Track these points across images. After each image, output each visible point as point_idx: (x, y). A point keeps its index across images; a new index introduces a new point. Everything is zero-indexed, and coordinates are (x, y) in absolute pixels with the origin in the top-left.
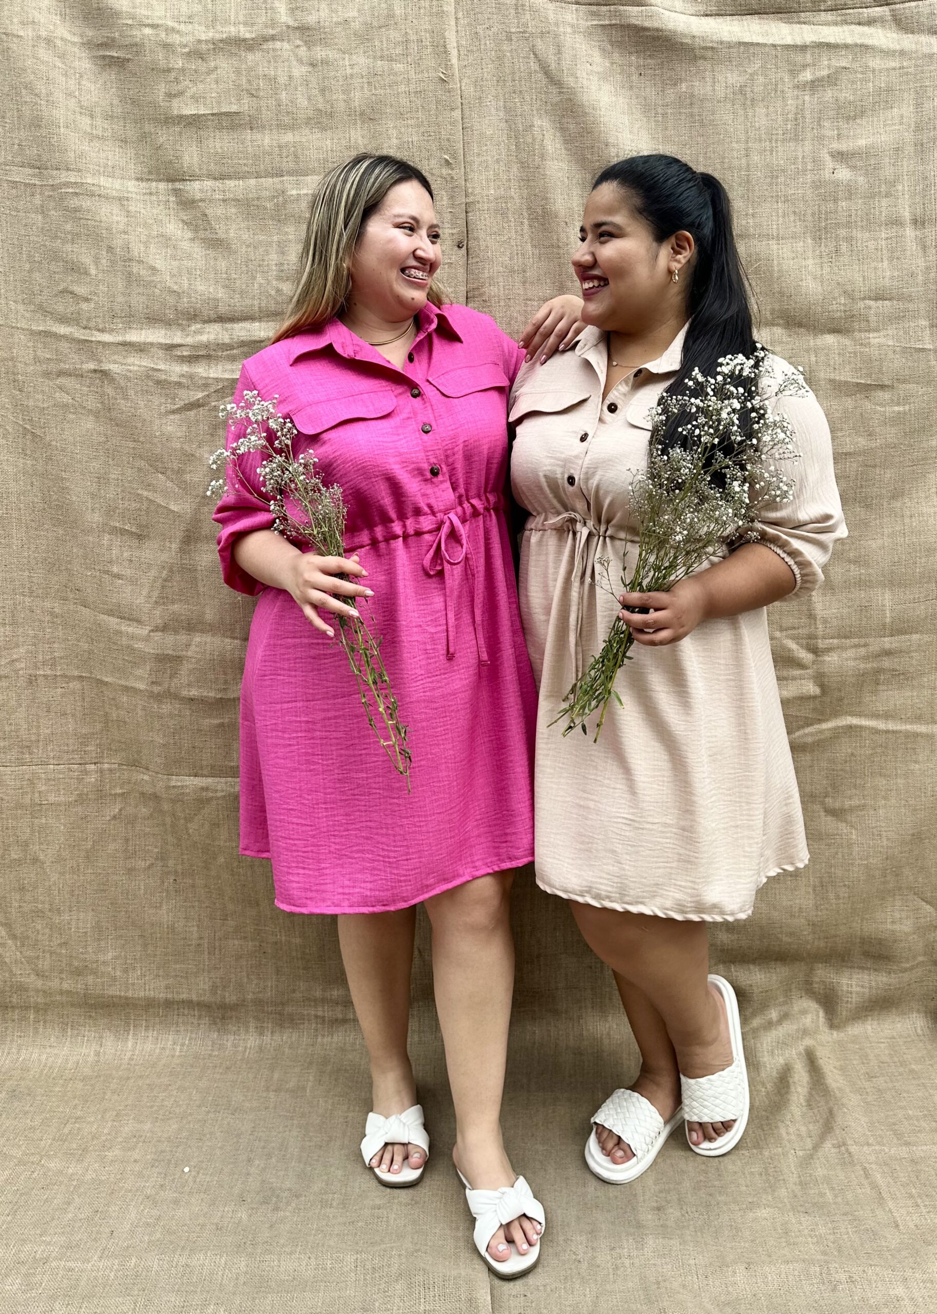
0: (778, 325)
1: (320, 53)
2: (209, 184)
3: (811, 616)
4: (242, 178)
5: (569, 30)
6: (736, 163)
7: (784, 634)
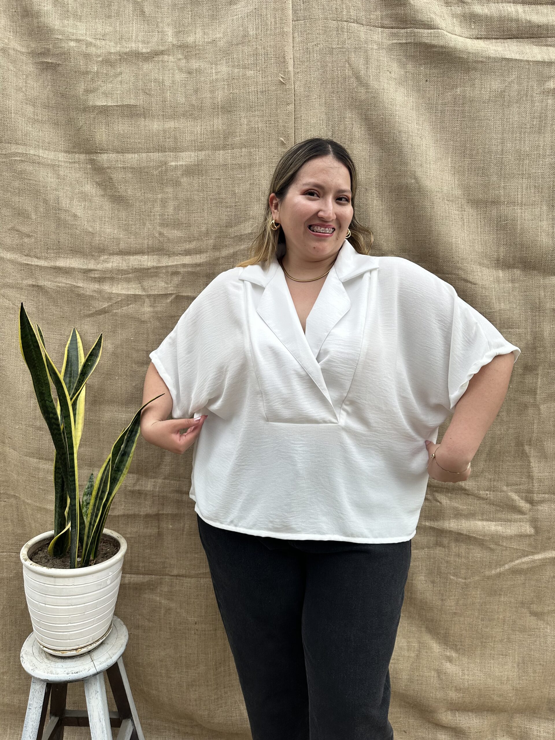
0: (517, 268)
1: (195, 64)
2: (113, 156)
3: (530, 477)
4: (138, 152)
5: (375, 47)
6: (494, 148)
7: (509, 488)
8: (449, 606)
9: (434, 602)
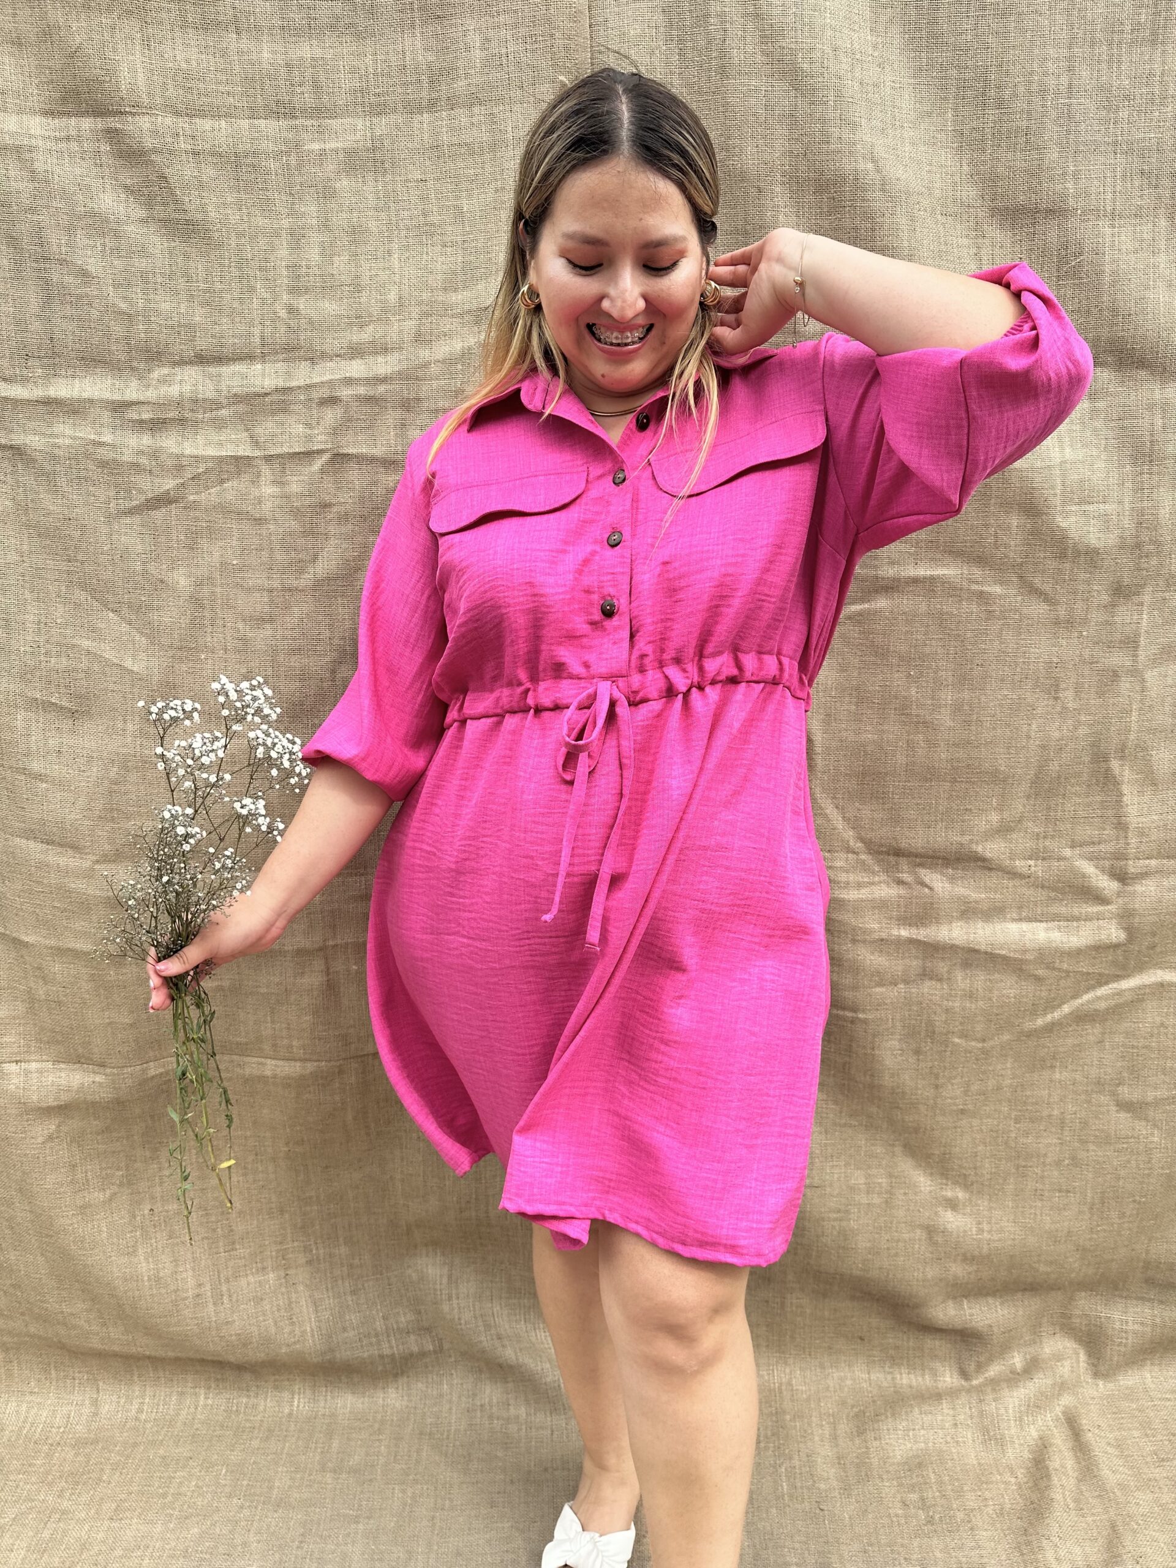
0: (1101, 364)
2: (165, 122)
3: (1121, 825)
4: (225, 117)
7: (1077, 851)
8: (951, 1098)
9: (919, 1092)
